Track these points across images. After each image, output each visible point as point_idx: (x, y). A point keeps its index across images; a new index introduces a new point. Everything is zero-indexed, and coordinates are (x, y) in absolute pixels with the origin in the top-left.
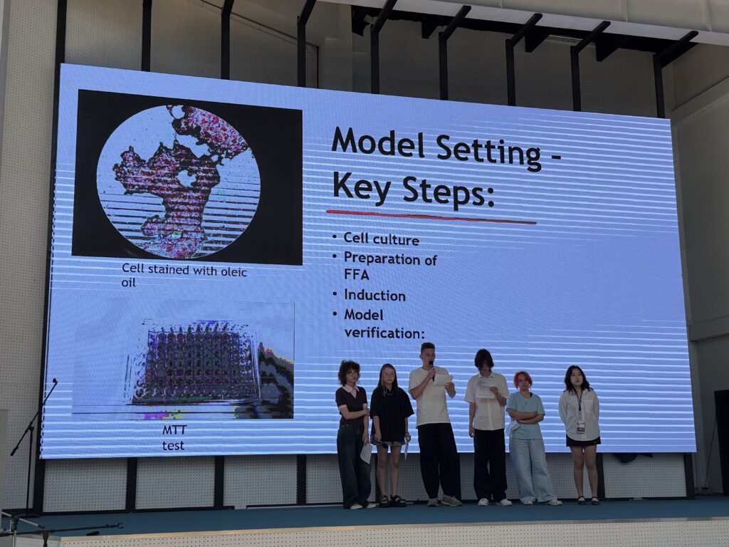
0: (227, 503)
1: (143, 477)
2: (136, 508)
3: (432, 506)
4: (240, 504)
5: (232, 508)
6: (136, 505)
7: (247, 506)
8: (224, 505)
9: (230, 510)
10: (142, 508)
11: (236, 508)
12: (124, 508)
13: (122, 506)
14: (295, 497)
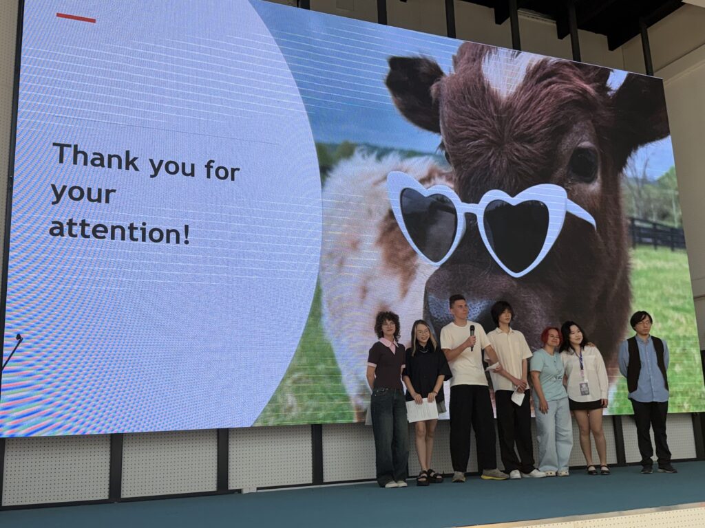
0: (232, 485)
1: (131, 457)
2: (122, 497)
3: (458, 481)
4: (249, 487)
5: (239, 491)
6: (122, 493)
7: (258, 489)
8: (229, 488)
9: (236, 494)
10: (129, 496)
11: (245, 492)
12: (107, 498)
13: (104, 495)
14: (311, 475)
